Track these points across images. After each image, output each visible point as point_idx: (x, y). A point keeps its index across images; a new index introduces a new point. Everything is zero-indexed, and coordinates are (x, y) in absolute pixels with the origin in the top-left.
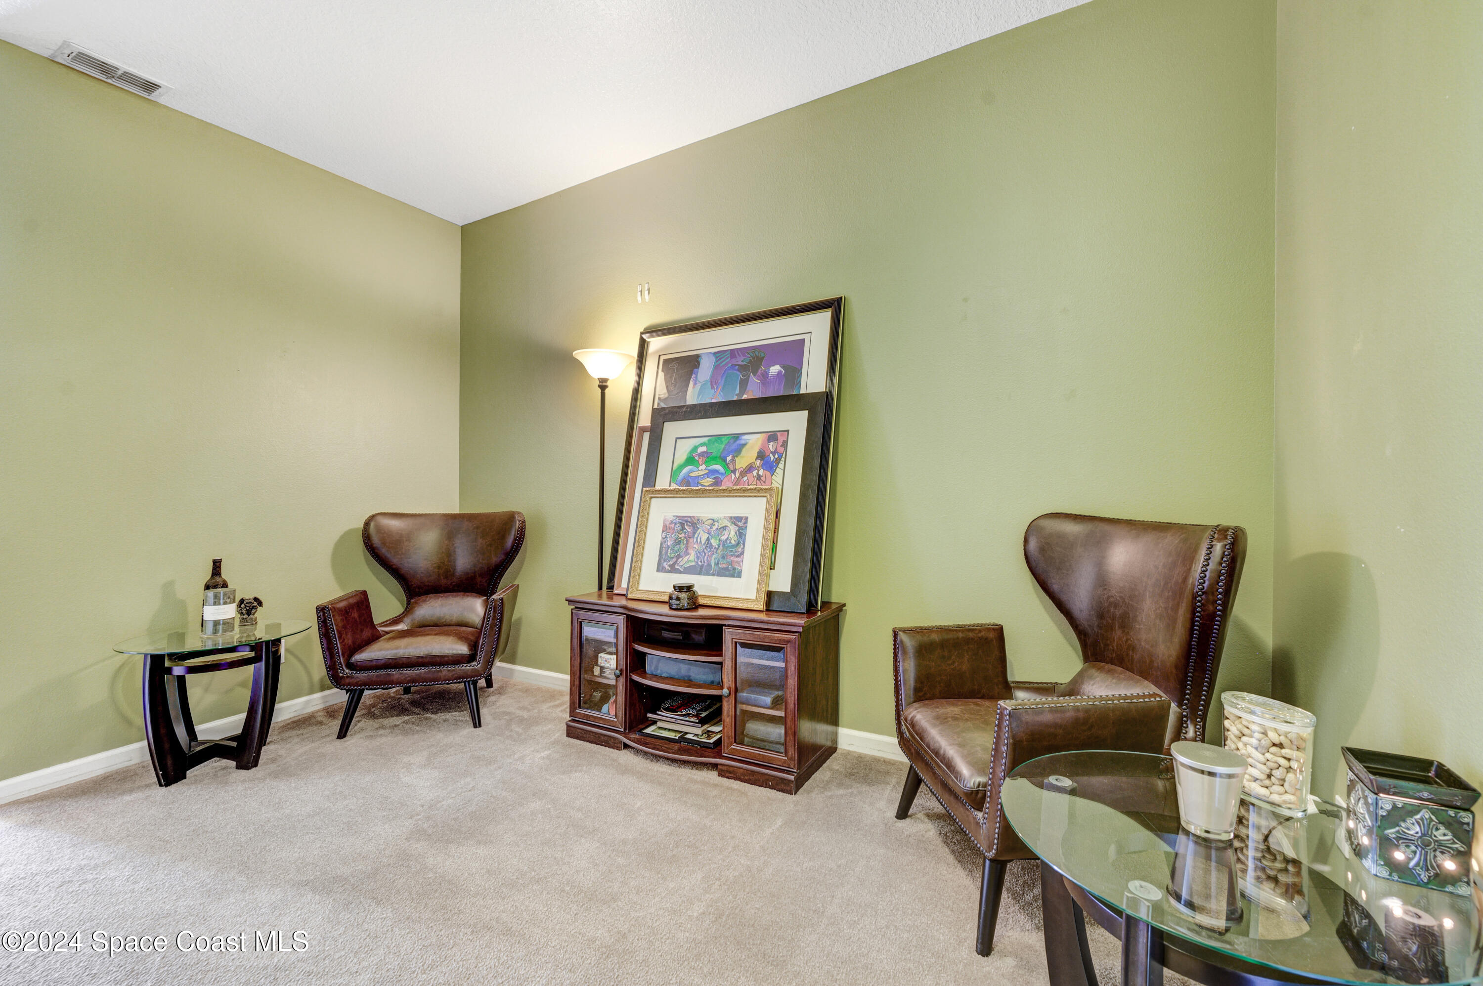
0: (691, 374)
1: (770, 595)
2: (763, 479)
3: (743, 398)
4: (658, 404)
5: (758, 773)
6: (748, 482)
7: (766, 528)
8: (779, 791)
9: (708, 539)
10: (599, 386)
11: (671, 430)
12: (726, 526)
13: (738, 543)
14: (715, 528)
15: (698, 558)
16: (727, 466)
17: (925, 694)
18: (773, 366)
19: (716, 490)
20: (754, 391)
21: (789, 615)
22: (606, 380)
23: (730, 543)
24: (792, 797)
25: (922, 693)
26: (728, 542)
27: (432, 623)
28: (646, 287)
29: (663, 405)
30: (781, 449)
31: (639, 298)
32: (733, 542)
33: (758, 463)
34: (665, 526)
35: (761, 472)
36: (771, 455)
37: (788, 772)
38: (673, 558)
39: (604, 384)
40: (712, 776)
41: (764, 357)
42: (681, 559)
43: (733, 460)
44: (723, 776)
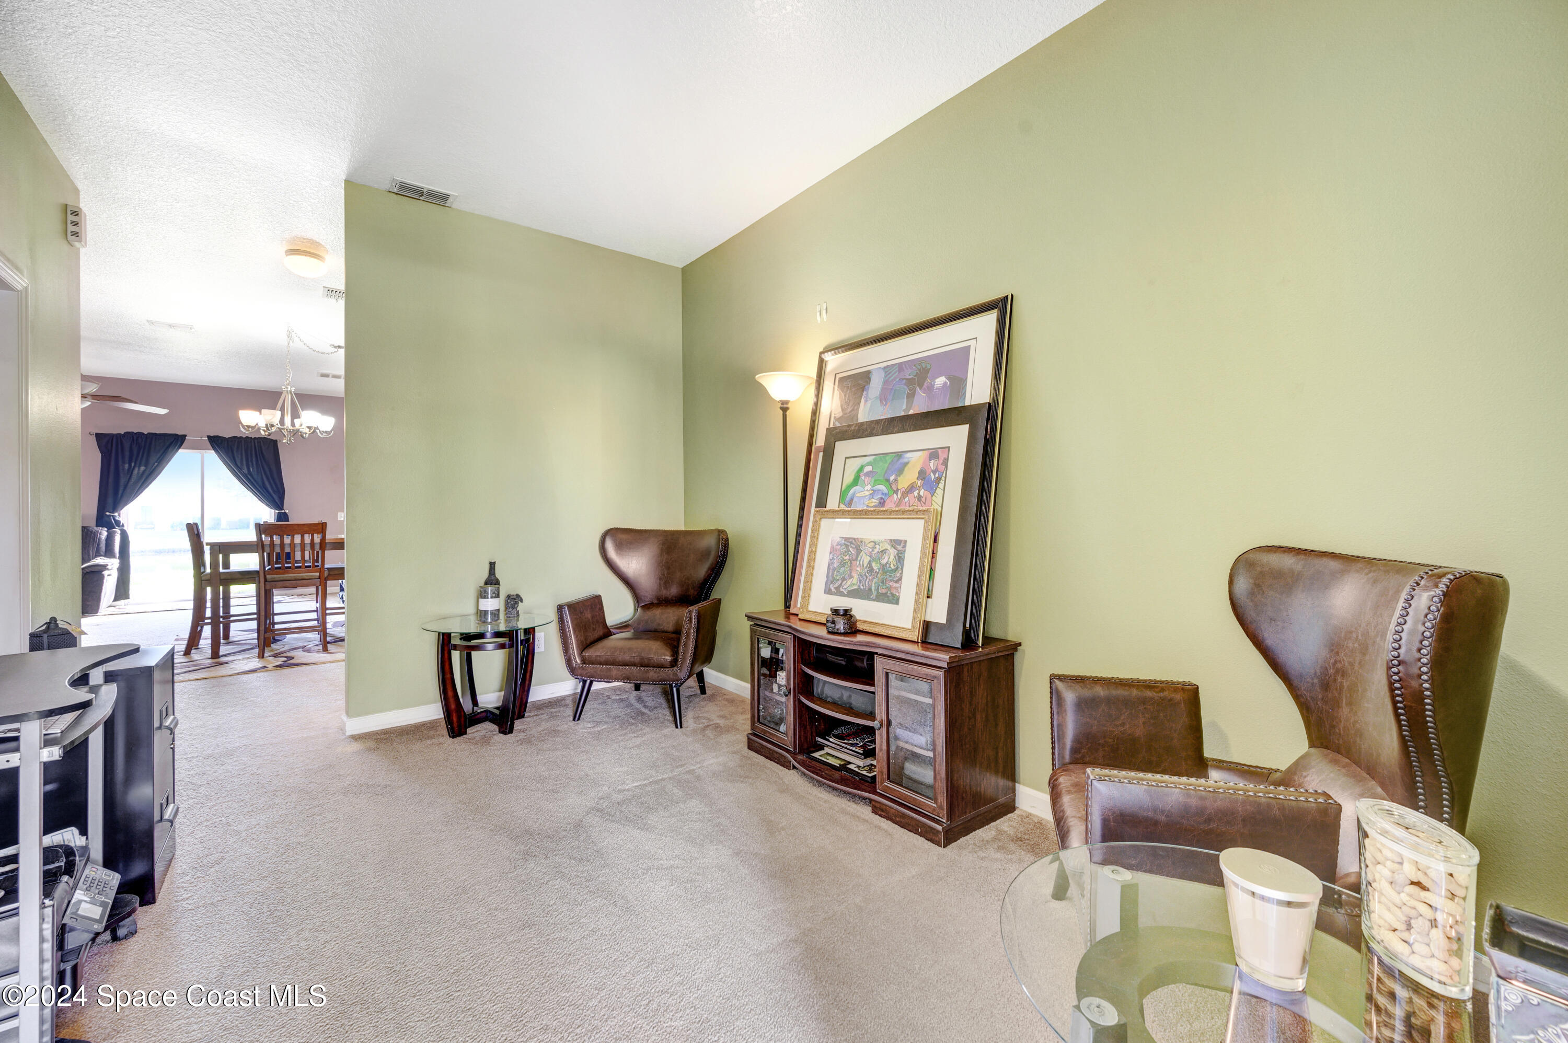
0: (863, 391)
1: (927, 626)
2: (923, 499)
3: (910, 413)
4: (834, 423)
5: (909, 817)
6: (909, 503)
7: (923, 553)
8: (928, 840)
9: (870, 563)
10: (781, 408)
11: (843, 448)
12: (887, 549)
13: (897, 569)
14: (876, 551)
15: (860, 581)
16: (891, 486)
17: (1083, 757)
18: (938, 377)
19: (879, 512)
20: (920, 405)
21: (942, 649)
22: (787, 402)
23: (890, 567)
24: (940, 850)
25: (1080, 755)
26: (888, 566)
27: (653, 630)
28: (824, 307)
29: (838, 424)
30: (942, 468)
31: (819, 318)
32: (892, 566)
33: (919, 482)
34: (832, 547)
35: (922, 493)
36: (932, 474)
37: (938, 822)
38: (838, 580)
39: (785, 406)
40: (865, 811)
41: (930, 369)
42: (845, 582)
43: (896, 480)
44: (876, 813)
